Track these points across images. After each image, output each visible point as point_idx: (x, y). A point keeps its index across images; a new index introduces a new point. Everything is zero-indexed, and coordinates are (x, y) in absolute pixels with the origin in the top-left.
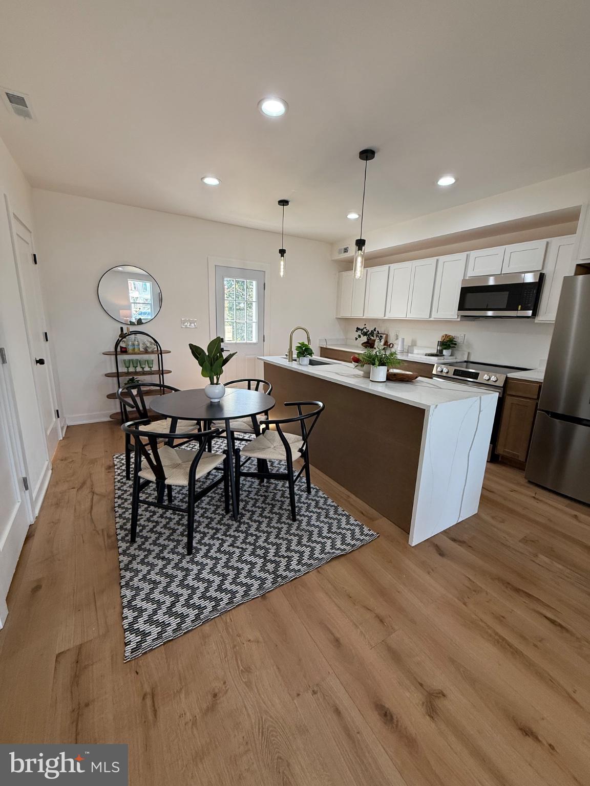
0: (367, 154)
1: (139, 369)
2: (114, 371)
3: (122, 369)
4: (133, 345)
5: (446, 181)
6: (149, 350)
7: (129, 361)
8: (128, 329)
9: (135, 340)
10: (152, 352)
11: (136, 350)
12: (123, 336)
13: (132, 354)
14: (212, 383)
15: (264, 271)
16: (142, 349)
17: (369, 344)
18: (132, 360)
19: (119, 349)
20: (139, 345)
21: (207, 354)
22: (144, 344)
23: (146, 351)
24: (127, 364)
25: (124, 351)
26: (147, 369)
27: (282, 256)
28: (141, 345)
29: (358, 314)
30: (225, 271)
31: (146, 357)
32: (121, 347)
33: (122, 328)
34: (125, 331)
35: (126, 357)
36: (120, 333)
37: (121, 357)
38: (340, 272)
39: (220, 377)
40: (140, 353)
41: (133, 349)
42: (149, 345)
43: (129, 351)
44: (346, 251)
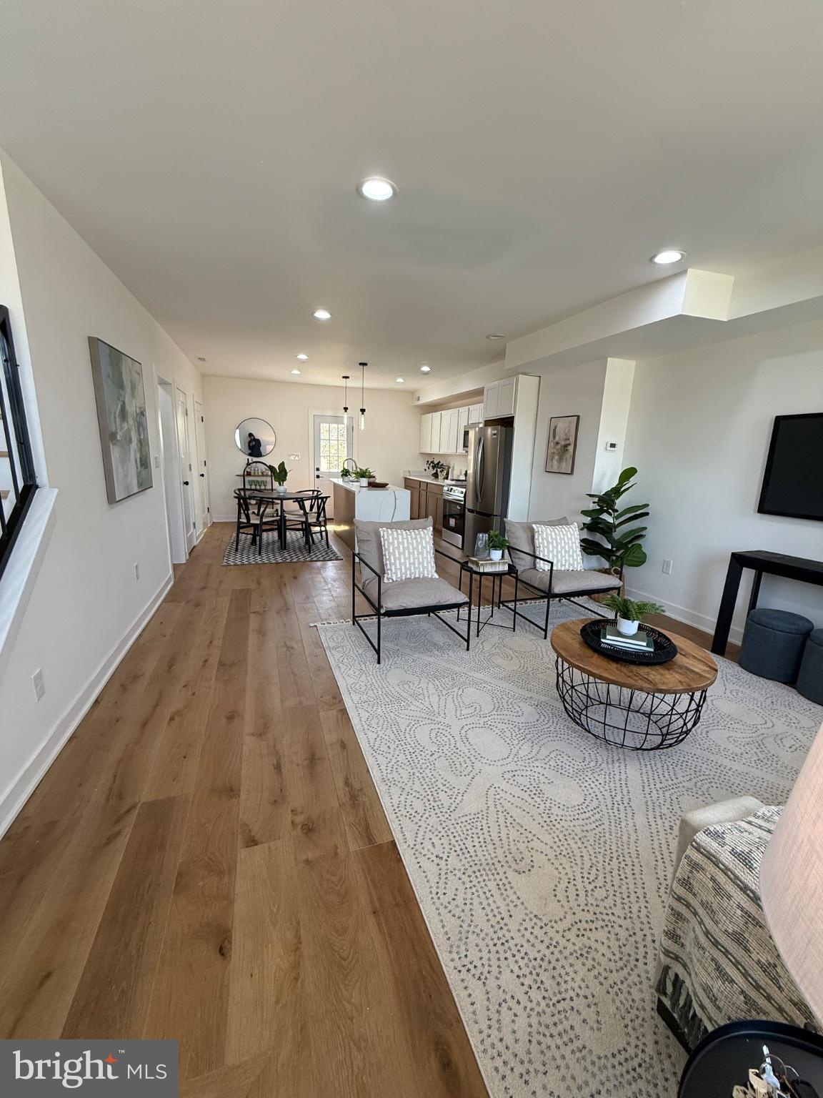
0: (364, 364)
1: (258, 487)
2: (243, 487)
3: (248, 487)
4: (254, 470)
5: (425, 369)
6: (265, 474)
7: (252, 481)
9: (255, 467)
10: (267, 475)
11: (256, 474)
12: (248, 464)
13: (254, 476)
14: (280, 485)
15: (353, 418)
16: (260, 474)
17: (436, 476)
18: (254, 481)
19: (246, 473)
20: (258, 470)
21: (278, 471)
22: (262, 470)
23: (263, 475)
24: (251, 483)
25: (249, 474)
26: (263, 487)
27: (346, 411)
28: (260, 471)
29: (428, 451)
30: (323, 418)
31: (264, 479)
34: (250, 462)
35: (251, 478)
37: (247, 479)
38: (421, 415)
39: (285, 482)
40: (260, 476)
41: (255, 473)
42: (264, 470)
43: (252, 474)
44: (419, 400)
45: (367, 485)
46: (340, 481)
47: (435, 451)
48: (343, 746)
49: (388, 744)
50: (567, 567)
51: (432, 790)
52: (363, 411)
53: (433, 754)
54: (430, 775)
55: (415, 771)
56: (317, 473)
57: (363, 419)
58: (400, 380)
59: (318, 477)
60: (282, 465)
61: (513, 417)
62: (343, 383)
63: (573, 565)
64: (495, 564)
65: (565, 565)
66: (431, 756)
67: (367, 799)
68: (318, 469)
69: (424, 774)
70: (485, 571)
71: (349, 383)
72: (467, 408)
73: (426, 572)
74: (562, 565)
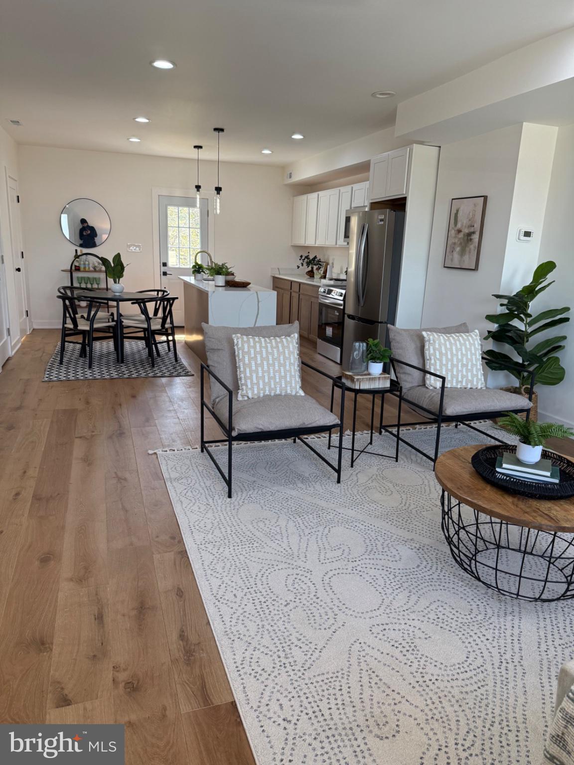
1: (89, 286)
2: (69, 285)
3: (76, 285)
4: (85, 264)
5: (297, 137)
6: (97, 269)
7: (82, 278)
8: (81, 251)
9: (86, 261)
10: (100, 271)
11: (87, 268)
12: (77, 256)
13: (83, 271)
14: (115, 282)
15: (208, 199)
16: (91, 269)
17: (311, 274)
18: (84, 278)
19: (73, 268)
20: (89, 264)
21: (113, 265)
22: (93, 264)
23: (95, 270)
24: (80, 280)
25: (78, 269)
26: (95, 286)
27: (198, 190)
28: (91, 265)
30: (170, 200)
31: (96, 275)
32: (75, 266)
33: (76, 251)
34: (79, 253)
35: (80, 275)
36: (74, 254)
37: (75, 275)
38: (294, 196)
39: (121, 279)
40: (90, 271)
41: (85, 268)
42: (96, 264)
43: (82, 269)
44: (290, 177)
45: (224, 285)
46: (191, 280)
47: (310, 242)
48: (180, 593)
49: (235, 592)
50: (464, 384)
51: (284, 645)
52: (218, 190)
53: (288, 604)
54: (282, 628)
55: (265, 623)
56: (164, 269)
57: (218, 201)
58: (266, 152)
59: (165, 274)
60: (118, 257)
61: (405, 199)
62: (194, 154)
63: (472, 382)
64: (374, 379)
65: (461, 382)
66: (286, 606)
67: (205, 655)
68: (165, 265)
69: (275, 627)
70: (362, 388)
71: (203, 154)
72: (349, 188)
73: (289, 388)
74: (457, 382)
